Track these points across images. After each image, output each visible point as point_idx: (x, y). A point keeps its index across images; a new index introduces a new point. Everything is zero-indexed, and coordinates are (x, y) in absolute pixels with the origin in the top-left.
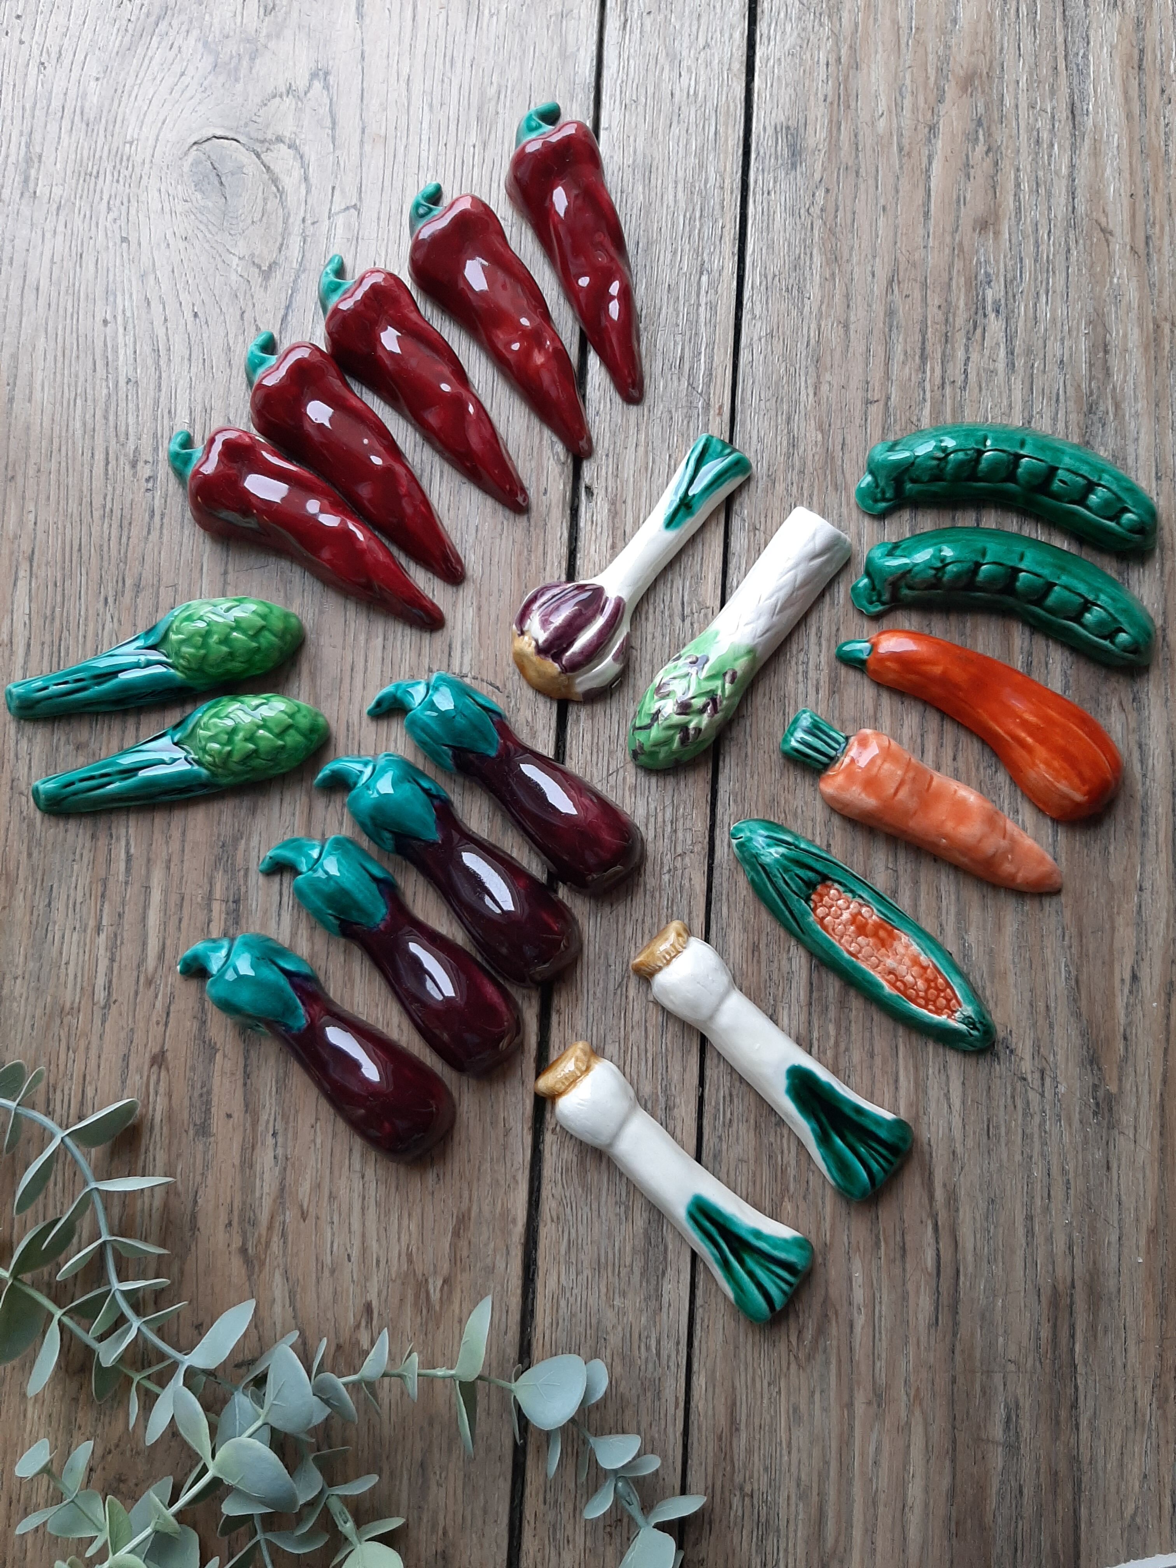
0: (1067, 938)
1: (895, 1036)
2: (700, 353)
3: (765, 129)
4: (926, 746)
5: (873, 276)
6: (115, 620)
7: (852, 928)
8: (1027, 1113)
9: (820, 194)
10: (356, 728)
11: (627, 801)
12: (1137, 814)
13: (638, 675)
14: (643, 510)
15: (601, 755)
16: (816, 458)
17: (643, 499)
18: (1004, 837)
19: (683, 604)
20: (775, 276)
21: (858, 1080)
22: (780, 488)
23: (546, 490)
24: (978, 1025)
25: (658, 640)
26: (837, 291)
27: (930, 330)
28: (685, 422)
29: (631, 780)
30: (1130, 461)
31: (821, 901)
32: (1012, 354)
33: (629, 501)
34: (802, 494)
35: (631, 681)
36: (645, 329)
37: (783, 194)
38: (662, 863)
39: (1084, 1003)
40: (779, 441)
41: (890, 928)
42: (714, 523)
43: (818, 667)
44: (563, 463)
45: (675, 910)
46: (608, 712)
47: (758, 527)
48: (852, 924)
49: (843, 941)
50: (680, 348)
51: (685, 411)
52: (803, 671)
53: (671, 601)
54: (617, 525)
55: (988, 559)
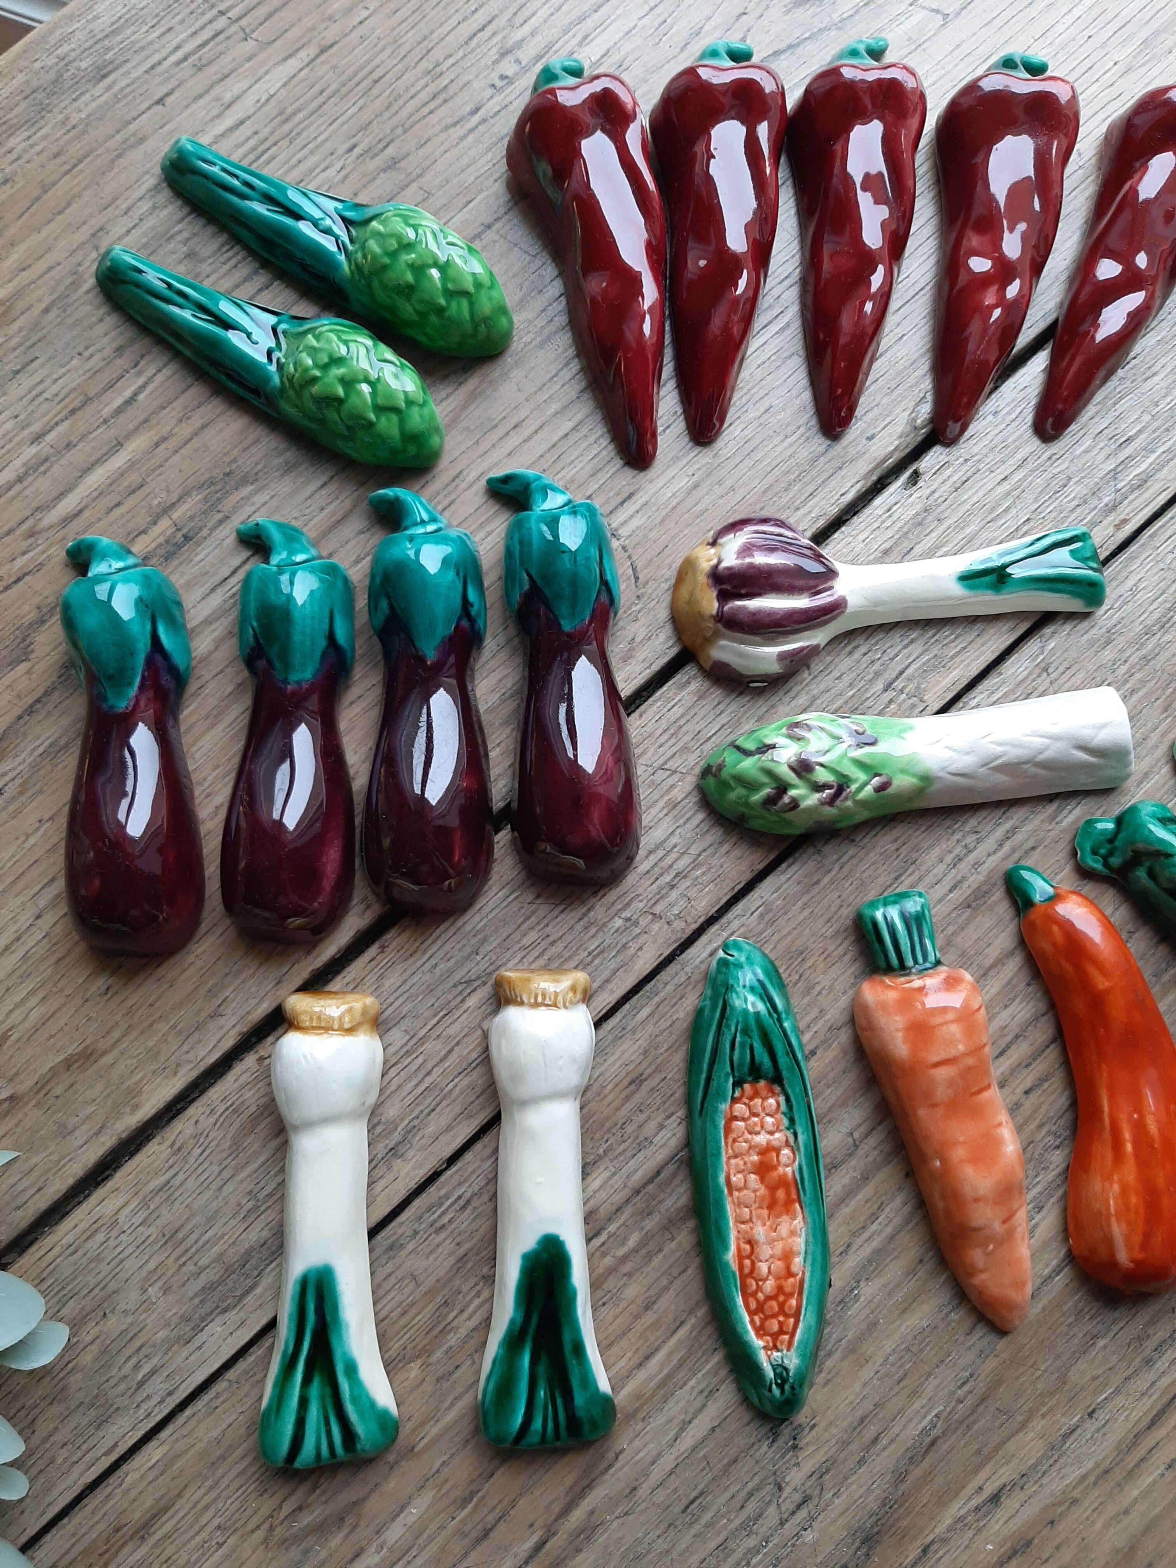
0: (966, 1388)
1: (691, 1312)
2: (1152, 452)
4: (1010, 1051)
6: (343, 173)
7: (756, 1158)
8: (747, 1527)
10: (463, 485)
11: (654, 811)
13: (786, 699)
14: (950, 546)
15: (673, 741)
17: (959, 537)
18: (1004, 1222)
19: (901, 673)
21: (610, 1317)
22: (1108, 654)
23: (872, 436)
24: (787, 1387)
25: (841, 685)
28: (1075, 503)
29: (678, 793)
31: (751, 1099)
33: (945, 524)
34: (1126, 681)
35: (774, 699)
36: (1120, 379)
38: (628, 905)
39: (917, 1472)
40: (1151, 608)
41: (794, 1196)
42: (1010, 624)
43: (977, 864)
44: (916, 428)
45: (596, 962)
46: (721, 707)
47: (1050, 671)
48: (759, 1154)
49: (733, 1161)
50: (1138, 427)
51: (1085, 492)
52: (957, 856)
53: (893, 659)
54: (910, 536)
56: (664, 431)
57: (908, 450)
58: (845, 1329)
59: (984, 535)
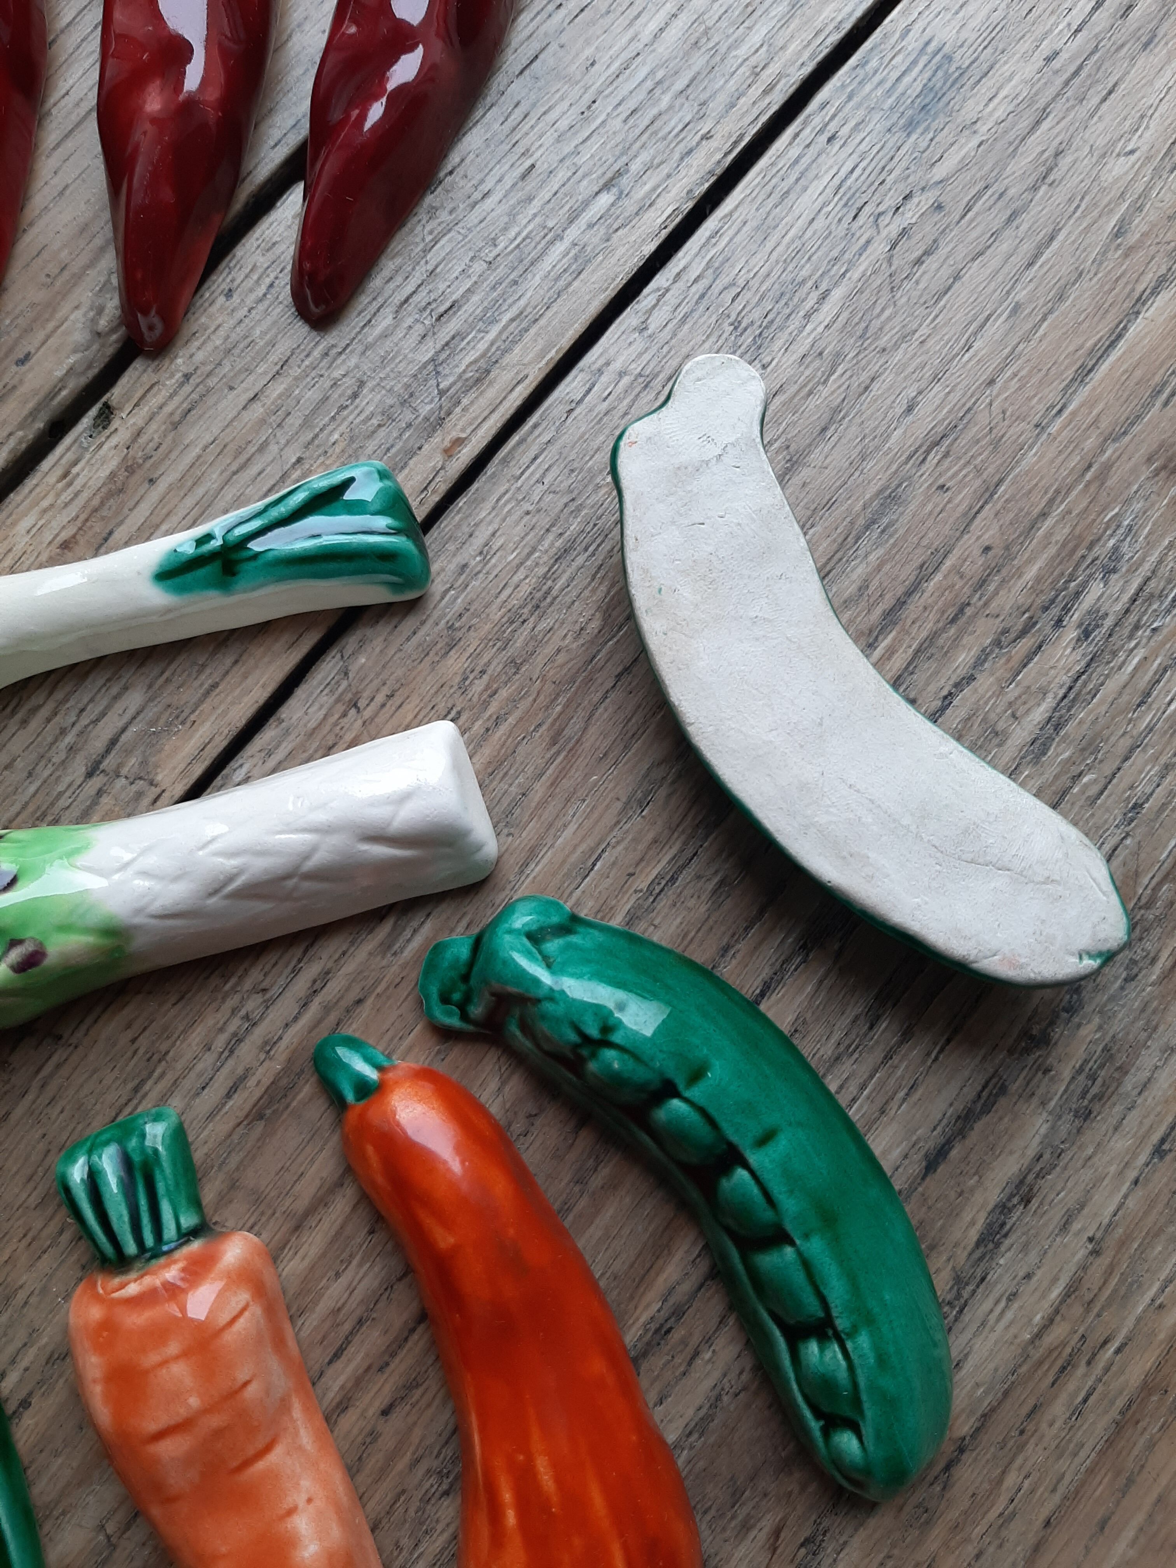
2: (495, 321)
4: (351, 1349)
5: (910, 409)
9: (923, 202)
16: (561, 658)
17: (190, 501)
19: (113, 742)
20: (733, 284)
22: (455, 664)
23: (27, 357)
26: (825, 391)
27: (939, 577)
28: (375, 422)
30: (1131, 1082)
32: (1058, 727)
33: (162, 486)
34: (486, 704)
36: (433, 209)
37: (855, 158)
40: (516, 579)
42: (284, 638)
43: (268, 1046)
44: (99, 334)
47: (362, 704)
50: (468, 284)
51: (390, 401)
52: (235, 1034)
53: (96, 722)
54: (105, 512)
55: (695, 1093)
57: (95, 371)
59: (226, 493)
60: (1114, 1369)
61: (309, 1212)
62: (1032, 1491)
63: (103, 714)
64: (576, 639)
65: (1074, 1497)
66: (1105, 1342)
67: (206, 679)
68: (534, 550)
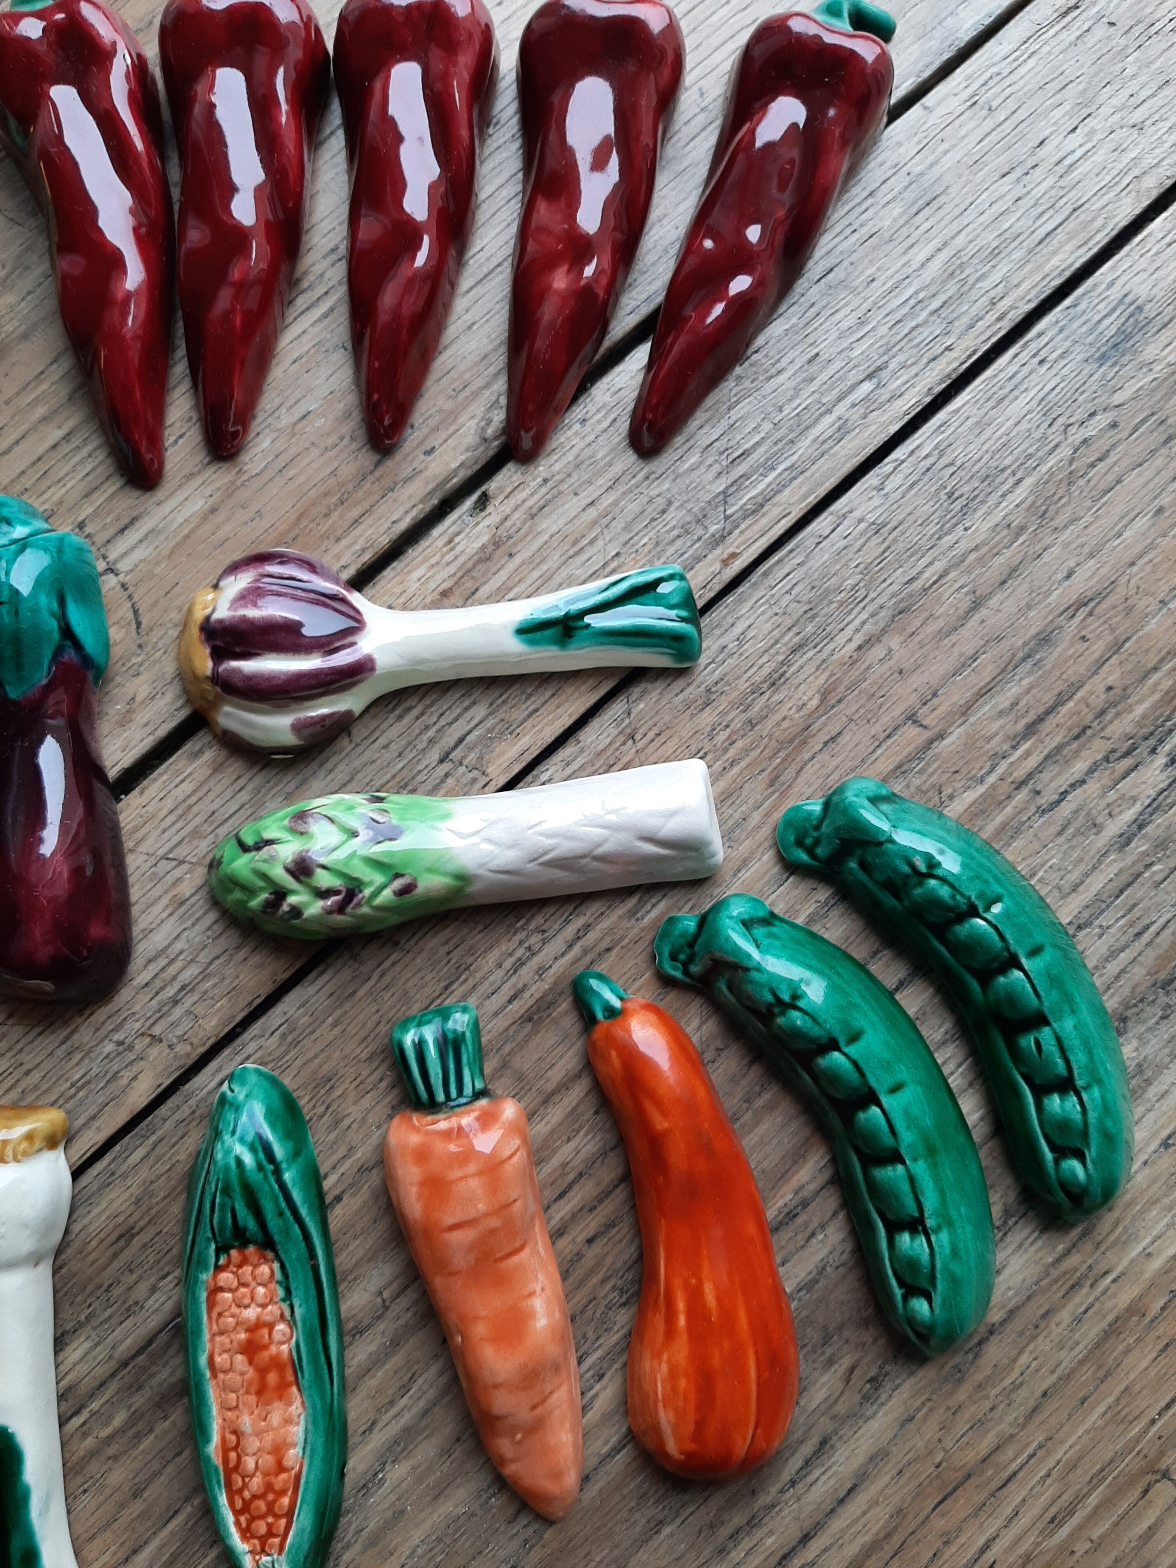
2: (773, 469)
3: (1112, 283)
4: (573, 1192)
5: (1068, 576)
7: (243, 1335)
9: (1102, 420)
11: (156, 910)
12: (738, 1520)
13: (322, 773)
15: (180, 824)
16: (785, 724)
17: (536, 574)
18: (533, 1408)
19: (461, 740)
20: (952, 464)
22: (708, 718)
23: (433, 450)
25: (388, 755)
26: (1008, 553)
27: (1071, 704)
28: (675, 533)
29: (186, 889)
30: (1152, 1092)
31: (240, 1266)
32: (1141, 827)
33: (517, 560)
35: (307, 771)
36: (739, 378)
37: (1057, 379)
38: (120, 1025)
40: (761, 662)
41: (290, 1378)
42: (591, 682)
43: (541, 971)
44: (485, 440)
45: (81, 1094)
46: (242, 782)
47: (637, 737)
48: (248, 1330)
49: (218, 1339)
50: (757, 438)
51: (688, 519)
52: (519, 959)
53: (450, 724)
54: (475, 573)
55: (851, 1050)
56: (176, 442)
57: (478, 466)
58: (365, 1519)
59: (564, 573)
60: (1109, 1293)
61: (553, 1093)
62: (1037, 1370)
63: (456, 719)
64: (798, 711)
65: (1066, 1379)
66: (1106, 1273)
67: (531, 704)
68: (777, 642)
